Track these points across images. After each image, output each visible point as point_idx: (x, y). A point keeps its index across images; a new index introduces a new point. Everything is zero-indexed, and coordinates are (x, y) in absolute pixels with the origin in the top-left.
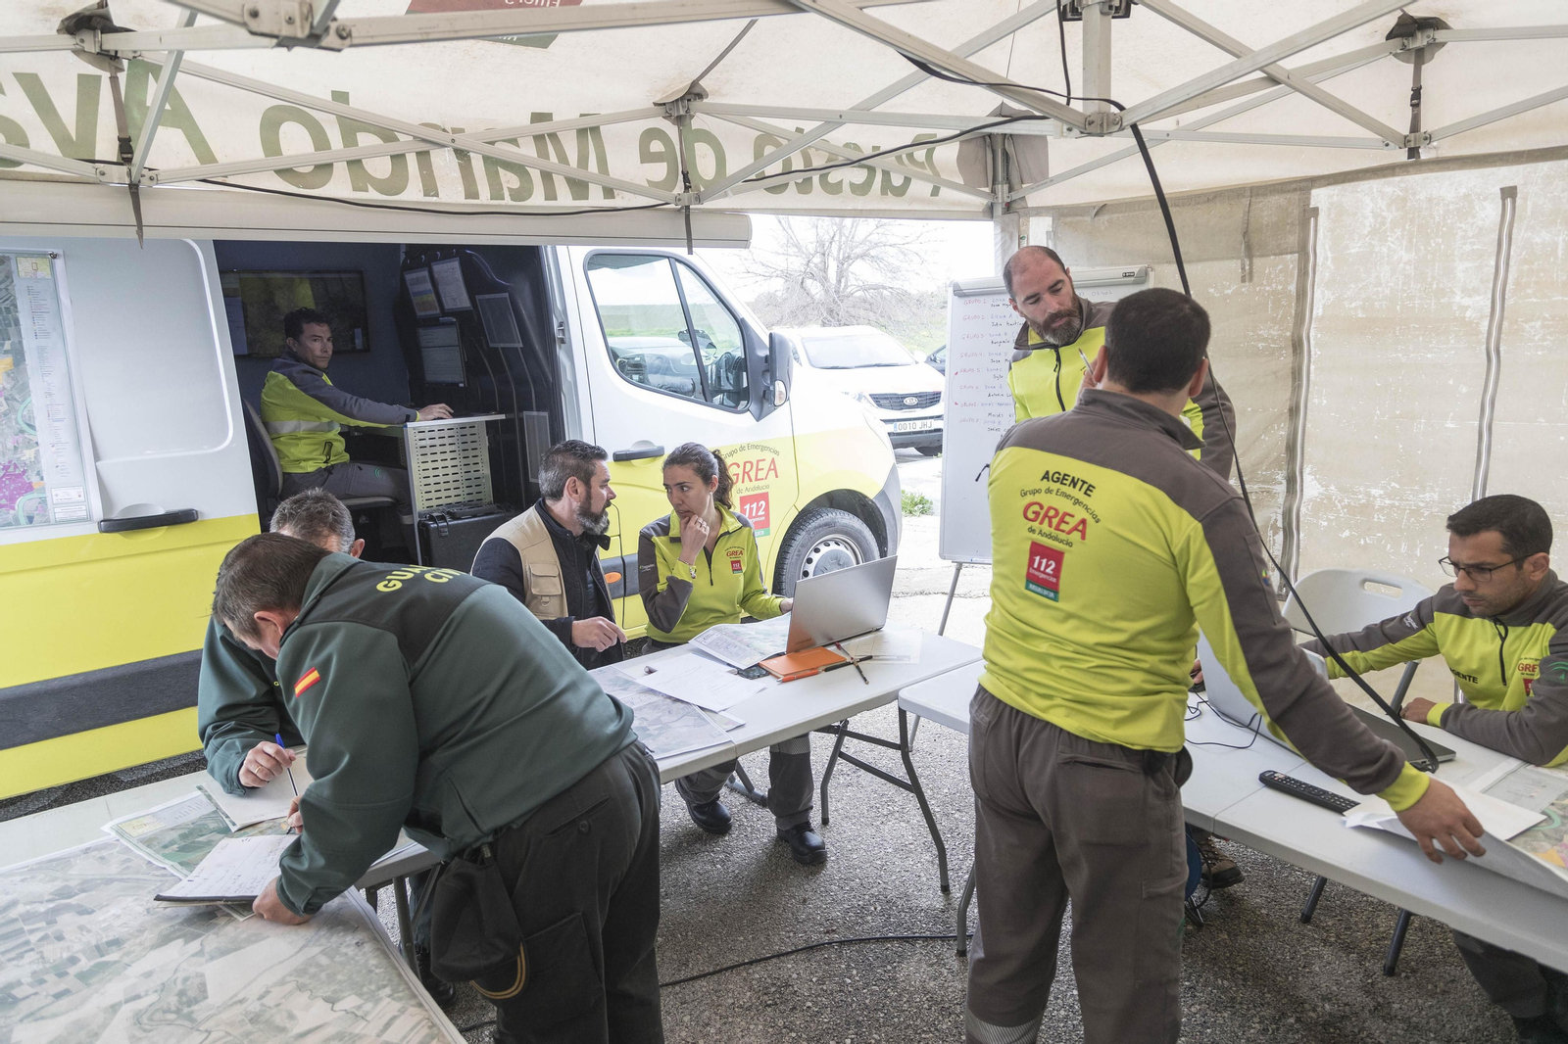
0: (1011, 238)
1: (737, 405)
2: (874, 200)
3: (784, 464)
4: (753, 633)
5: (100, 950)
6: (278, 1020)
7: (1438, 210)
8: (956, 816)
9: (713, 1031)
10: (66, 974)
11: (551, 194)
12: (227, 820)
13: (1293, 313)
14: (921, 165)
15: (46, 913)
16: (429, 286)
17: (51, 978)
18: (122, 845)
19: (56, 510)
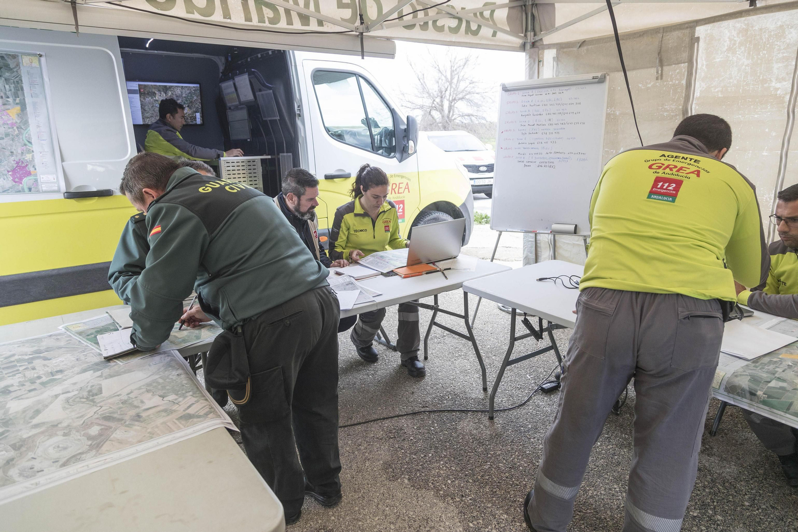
0: (534, 61)
1: (390, 154)
2: (461, 37)
3: (413, 186)
4: (391, 256)
5: (52, 374)
6: (136, 403)
7: (765, 35)
8: (493, 358)
9: (362, 448)
10: (35, 382)
11: (290, 22)
12: (117, 325)
13: (684, 96)
14: (487, 20)
15: (29, 359)
16: (233, 89)
17: (28, 384)
18: (67, 334)
19: (43, 186)
